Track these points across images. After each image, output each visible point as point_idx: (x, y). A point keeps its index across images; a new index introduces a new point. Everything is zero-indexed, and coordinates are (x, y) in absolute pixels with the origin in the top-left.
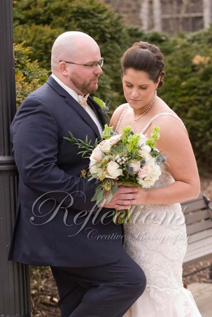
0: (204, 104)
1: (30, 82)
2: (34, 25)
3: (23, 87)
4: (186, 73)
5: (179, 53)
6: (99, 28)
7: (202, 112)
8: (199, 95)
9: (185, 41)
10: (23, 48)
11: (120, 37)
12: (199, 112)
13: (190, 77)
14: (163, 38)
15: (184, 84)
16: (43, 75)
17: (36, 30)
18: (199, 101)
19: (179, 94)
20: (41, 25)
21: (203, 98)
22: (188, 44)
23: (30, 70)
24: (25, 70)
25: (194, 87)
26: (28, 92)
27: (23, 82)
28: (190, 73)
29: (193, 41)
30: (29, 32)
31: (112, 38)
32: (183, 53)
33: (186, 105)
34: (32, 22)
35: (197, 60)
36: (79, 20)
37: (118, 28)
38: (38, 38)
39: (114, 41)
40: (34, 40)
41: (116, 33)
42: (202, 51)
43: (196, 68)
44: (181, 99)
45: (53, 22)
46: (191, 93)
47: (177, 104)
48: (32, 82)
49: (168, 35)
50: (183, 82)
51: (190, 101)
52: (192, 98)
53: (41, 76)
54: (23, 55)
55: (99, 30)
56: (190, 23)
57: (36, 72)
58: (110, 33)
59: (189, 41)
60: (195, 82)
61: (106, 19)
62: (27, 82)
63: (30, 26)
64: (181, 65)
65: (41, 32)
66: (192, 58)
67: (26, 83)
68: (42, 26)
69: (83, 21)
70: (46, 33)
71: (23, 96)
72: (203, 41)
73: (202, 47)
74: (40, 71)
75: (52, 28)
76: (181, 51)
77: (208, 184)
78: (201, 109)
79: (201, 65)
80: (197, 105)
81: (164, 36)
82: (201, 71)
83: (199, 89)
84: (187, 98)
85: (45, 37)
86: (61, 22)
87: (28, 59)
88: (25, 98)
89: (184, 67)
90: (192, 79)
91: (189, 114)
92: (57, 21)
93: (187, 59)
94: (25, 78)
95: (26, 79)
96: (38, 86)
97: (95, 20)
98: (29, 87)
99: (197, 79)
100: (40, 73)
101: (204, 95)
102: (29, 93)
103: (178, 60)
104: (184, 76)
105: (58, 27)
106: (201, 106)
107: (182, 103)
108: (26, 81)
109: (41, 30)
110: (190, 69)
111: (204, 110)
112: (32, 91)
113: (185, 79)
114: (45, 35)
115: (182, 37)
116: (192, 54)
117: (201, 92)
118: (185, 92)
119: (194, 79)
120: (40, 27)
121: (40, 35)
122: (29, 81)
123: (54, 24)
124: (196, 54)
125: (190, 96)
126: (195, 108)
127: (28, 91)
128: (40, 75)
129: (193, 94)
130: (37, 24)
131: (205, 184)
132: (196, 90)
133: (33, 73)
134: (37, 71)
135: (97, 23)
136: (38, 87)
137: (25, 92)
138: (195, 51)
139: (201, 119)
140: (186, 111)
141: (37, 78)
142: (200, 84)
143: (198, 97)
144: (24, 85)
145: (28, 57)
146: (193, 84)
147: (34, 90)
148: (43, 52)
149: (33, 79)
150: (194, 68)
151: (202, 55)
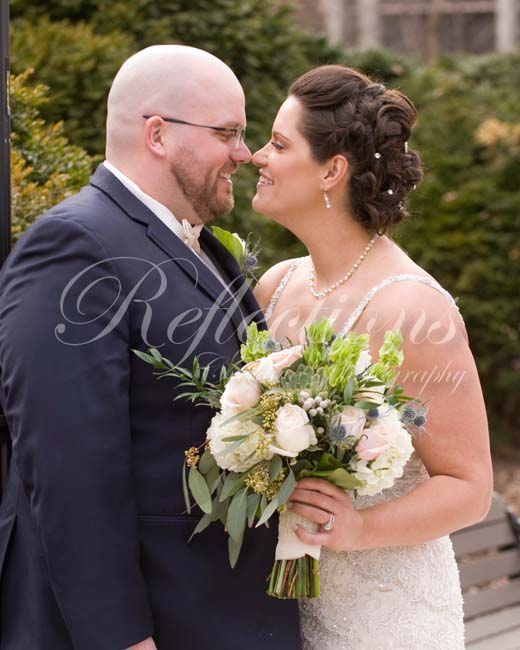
0: (505, 256)
1: (42, 184)
2: (44, 22)
3: (24, 197)
4: (455, 169)
5: (439, 111)
6: (231, 38)
7: (499, 277)
8: (492, 229)
9: (455, 79)
10: (24, 89)
11: (283, 64)
12: (490, 275)
13: (466, 180)
14: (397, 69)
15: (450, 197)
16: (79, 164)
17: (52, 36)
18: (493, 246)
19: (436, 225)
20: (65, 22)
21: (504, 239)
22: (463, 86)
23: (41, 148)
24: (28, 149)
25: (480, 208)
26: (38, 210)
27: (23, 183)
28: (469, 167)
29: (477, 79)
30: (31, 40)
31: (265, 69)
32: (451, 112)
33: (454, 257)
34: (39, 15)
35: (489, 131)
36: (170, 12)
37: (279, 40)
38: (56, 59)
39: (267, 77)
40: (43, 63)
41: (272, 54)
42: (503, 106)
43: (485, 155)
44: (441, 241)
45: (98, 16)
46: (468, 224)
47: (429, 255)
48: (48, 183)
49: (409, 61)
50: (447, 191)
51: (466, 245)
52: (474, 237)
53: (75, 167)
54: (25, 106)
55: (229, 45)
56: (458, 30)
57: (59, 154)
58: (258, 55)
59: (466, 78)
60: (481, 192)
61: (248, 16)
62: (34, 181)
63: (35, 23)
64: (444, 146)
65: (65, 41)
66: (476, 125)
67: (32, 186)
68: (68, 26)
69: (184, 17)
70: (79, 45)
71: (23, 221)
72: (506, 80)
73: (504, 97)
74: (71, 155)
75: (95, 32)
76: (443, 107)
77: (511, 479)
78: (496, 269)
79: (500, 146)
80: (484, 257)
81: (398, 63)
82: (500, 163)
83: (493, 213)
84: (457, 238)
85: (76, 57)
86: (122, 16)
87: (36, 118)
88: (28, 225)
89: (452, 151)
90: (474, 185)
91: (463, 282)
92: (113, 13)
93: (461, 130)
94: (30, 169)
95: (32, 173)
96: (66, 195)
97: (218, 17)
98: (39, 197)
99: (488, 186)
100: (70, 159)
101: (506, 229)
102: (39, 212)
103: (435, 131)
104: (450, 175)
105: (117, 32)
106: (496, 260)
107: (442, 249)
108: (31, 178)
109: (64, 37)
110: (468, 158)
111: (507, 272)
112: (48, 208)
113: (454, 186)
114: (77, 50)
115: (449, 66)
116: (474, 115)
117: (497, 222)
118: (452, 220)
119: (479, 185)
120: (62, 29)
121: (64, 49)
122: (40, 181)
123: (100, 22)
124: (486, 115)
125: (466, 231)
126: (478, 266)
127: (36, 207)
128: (70, 165)
129: (476, 225)
130: (54, 19)
131: (503, 475)
132: (483, 216)
133: (51, 157)
134: (63, 155)
135: (222, 26)
136: (64, 198)
137: (29, 210)
138: (482, 108)
139: (496, 295)
140: (456, 273)
141: (61, 173)
142: (494, 199)
143: (490, 237)
144: (25, 191)
145: (37, 113)
146: (477, 199)
147: (54, 204)
148: (69, 96)
149: (50, 173)
150: (480, 156)
151: (502, 119)
